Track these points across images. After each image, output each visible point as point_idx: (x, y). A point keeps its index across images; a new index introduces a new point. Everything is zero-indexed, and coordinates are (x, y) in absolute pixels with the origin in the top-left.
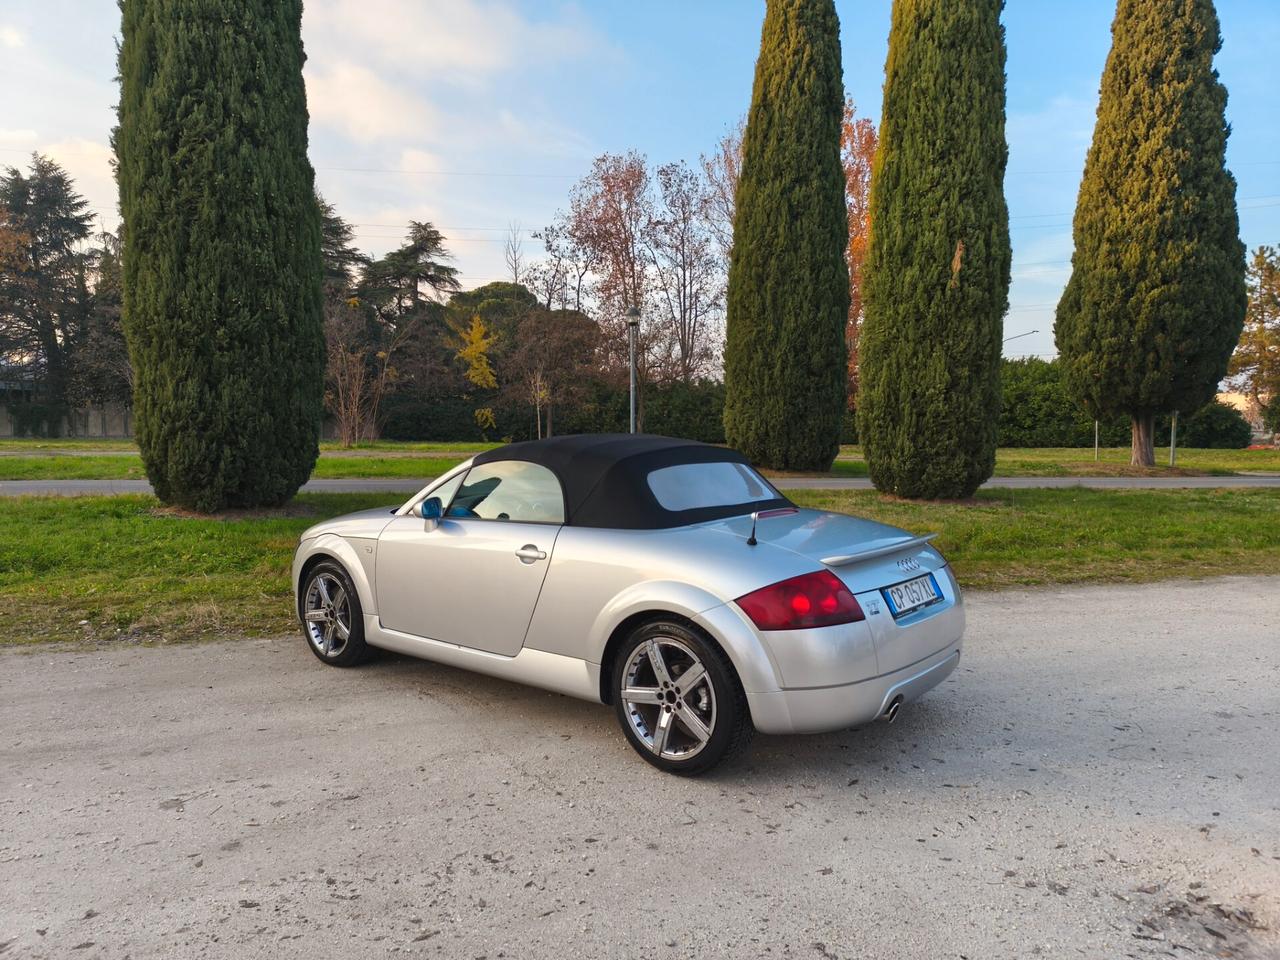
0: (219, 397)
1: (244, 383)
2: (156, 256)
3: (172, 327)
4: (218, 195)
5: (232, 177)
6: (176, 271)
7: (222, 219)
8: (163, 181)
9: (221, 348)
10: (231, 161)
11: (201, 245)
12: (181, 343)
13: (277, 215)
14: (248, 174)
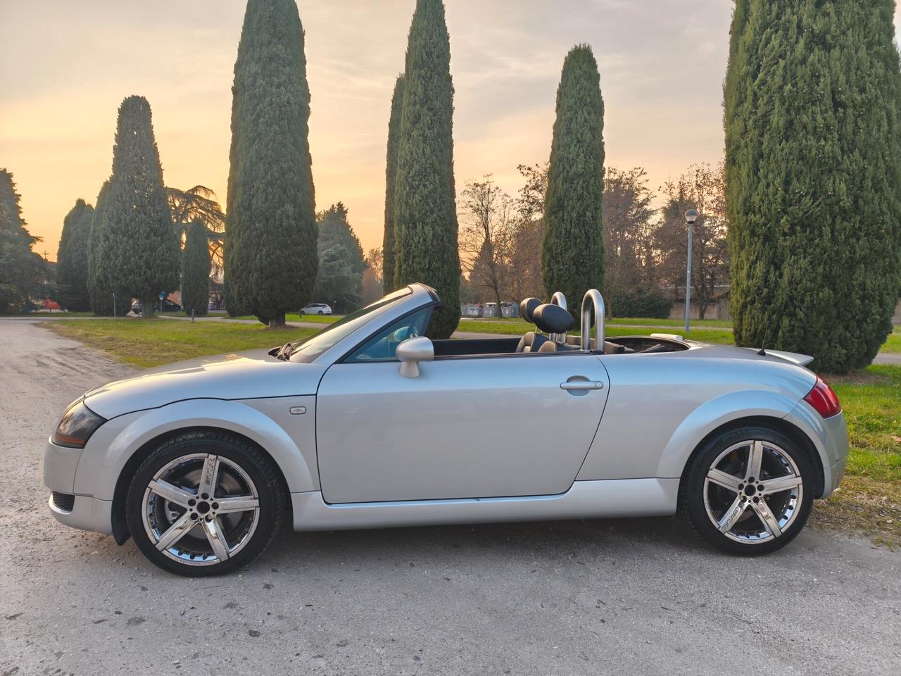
0: (781, 276)
1: (803, 263)
2: (740, 166)
3: (747, 220)
4: (787, 104)
5: (800, 84)
6: (751, 177)
7: (790, 123)
8: (748, 105)
9: (784, 234)
10: (800, 71)
11: (771, 150)
12: (753, 233)
13: (845, 107)
14: (816, 76)
